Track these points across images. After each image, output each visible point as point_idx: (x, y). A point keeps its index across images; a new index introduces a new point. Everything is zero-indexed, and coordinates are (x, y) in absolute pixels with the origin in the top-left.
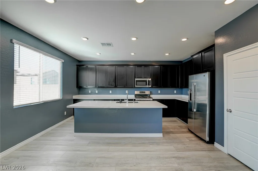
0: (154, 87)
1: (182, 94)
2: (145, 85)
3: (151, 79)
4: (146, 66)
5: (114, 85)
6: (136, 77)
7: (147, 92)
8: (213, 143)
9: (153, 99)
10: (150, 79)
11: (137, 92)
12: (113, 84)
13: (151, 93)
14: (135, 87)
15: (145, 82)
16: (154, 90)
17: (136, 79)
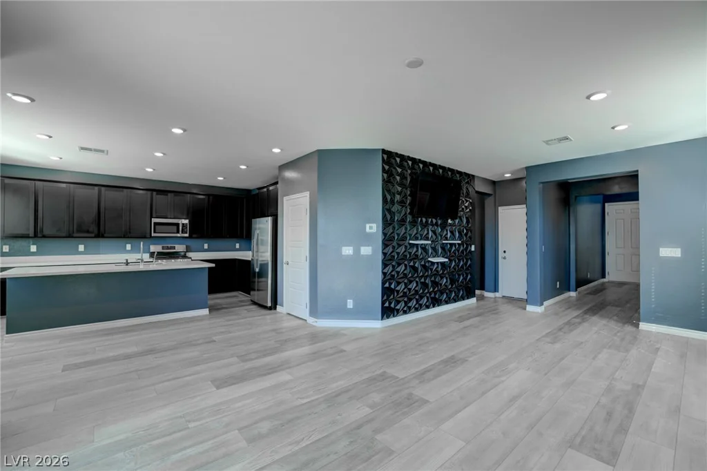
0: (194, 236)
2: (176, 231)
3: (189, 221)
4: (176, 193)
5: (96, 231)
6: (154, 215)
7: (180, 248)
8: (276, 308)
9: (193, 259)
10: (186, 221)
11: (156, 248)
12: (91, 229)
13: (188, 249)
14: (151, 237)
15: (175, 227)
16: (194, 243)
17: (154, 220)
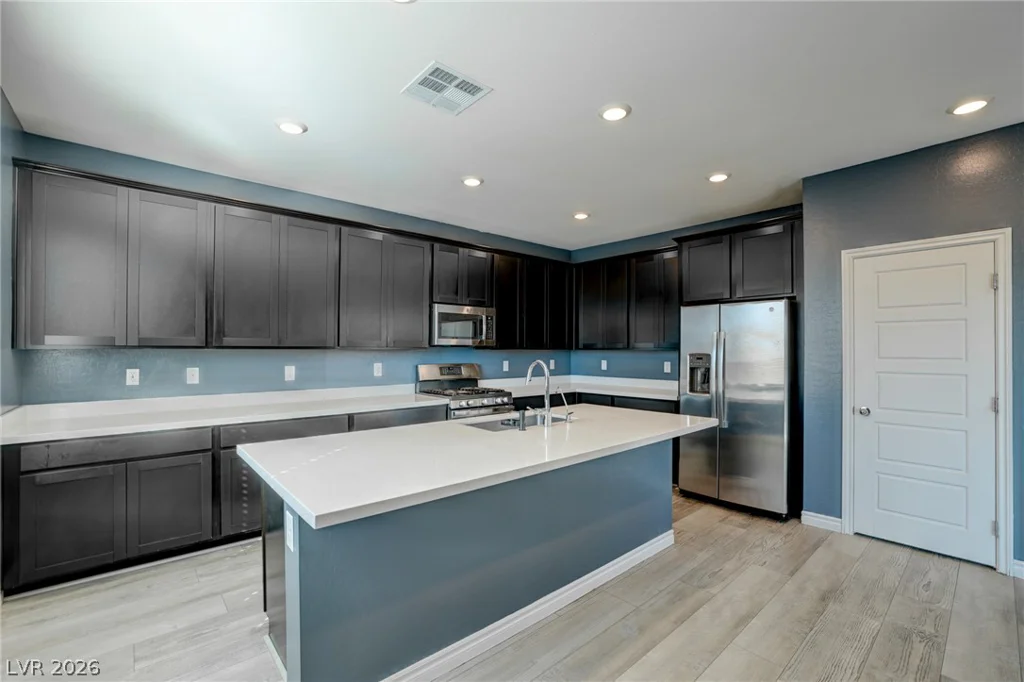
1: (569, 373)
4: (472, 249)
6: (436, 298)
8: (798, 516)
9: (514, 396)
10: (491, 313)
11: (427, 372)
14: (430, 345)
17: (439, 308)
